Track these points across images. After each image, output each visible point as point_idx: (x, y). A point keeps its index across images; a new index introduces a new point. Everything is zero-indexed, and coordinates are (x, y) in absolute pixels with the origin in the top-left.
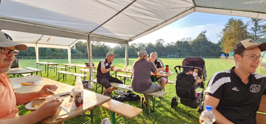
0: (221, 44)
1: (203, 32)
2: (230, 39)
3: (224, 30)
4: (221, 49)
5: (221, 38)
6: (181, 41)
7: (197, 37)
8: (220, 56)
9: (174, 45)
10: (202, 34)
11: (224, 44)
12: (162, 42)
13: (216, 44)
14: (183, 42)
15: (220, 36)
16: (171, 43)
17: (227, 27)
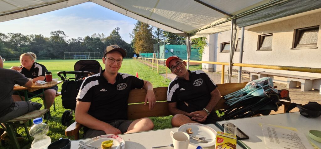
0: (133, 45)
1: (117, 29)
2: (139, 40)
3: (135, 30)
4: (133, 50)
5: (133, 38)
6: (91, 38)
7: (111, 34)
8: (133, 56)
9: (83, 41)
10: (115, 32)
11: (136, 45)
12: (63, 36)
13: (130, 44)
14: (95, 38)
15: (133, 36)
16: (77, 38)
17: (137, 27)
